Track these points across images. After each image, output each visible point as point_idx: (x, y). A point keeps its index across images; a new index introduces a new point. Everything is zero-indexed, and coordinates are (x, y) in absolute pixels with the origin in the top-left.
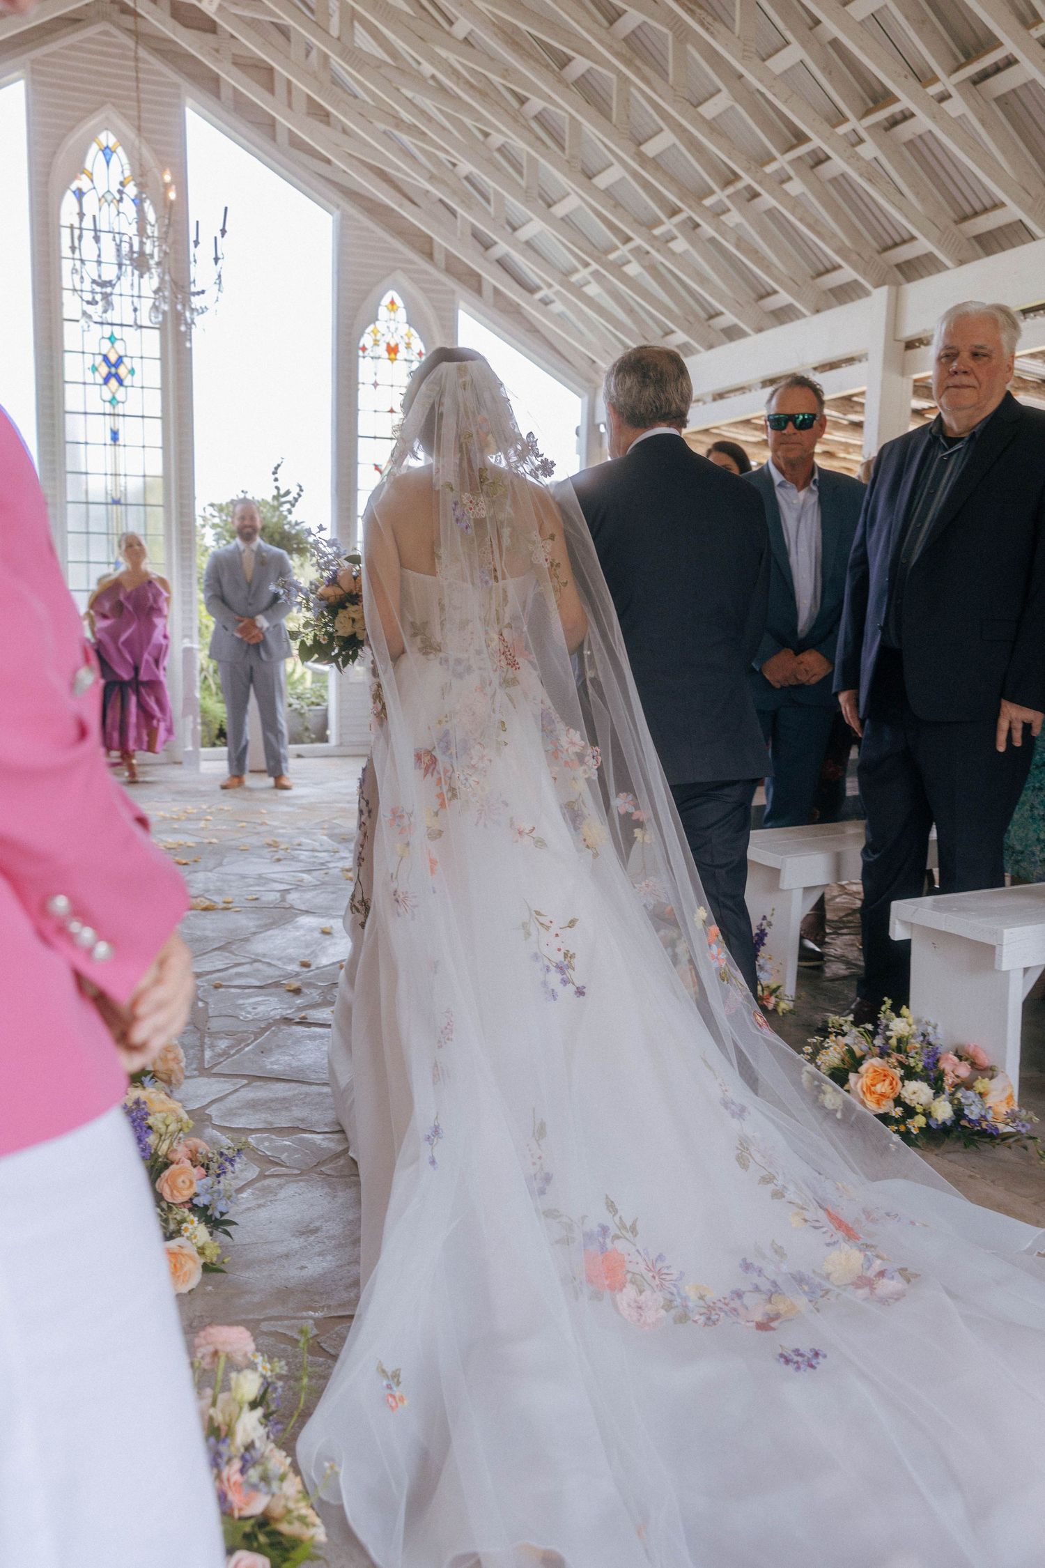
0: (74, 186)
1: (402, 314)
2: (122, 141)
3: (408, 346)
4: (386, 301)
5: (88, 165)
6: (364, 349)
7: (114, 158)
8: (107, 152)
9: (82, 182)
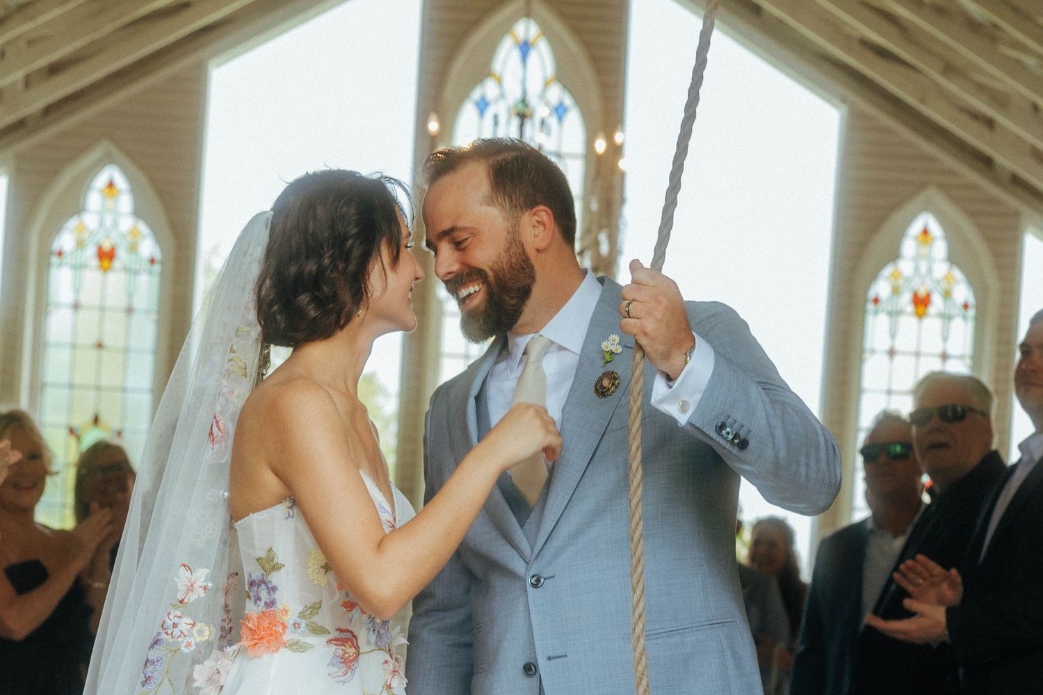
0: (476, 94)
1: (940, 248)
2: (546, 32)
3: (947, 295)
4: (916, 228)
5: (497, 66)
6: (876, 301)
7: (533, 57)
8: (525, 48)
9: (489, 89)
